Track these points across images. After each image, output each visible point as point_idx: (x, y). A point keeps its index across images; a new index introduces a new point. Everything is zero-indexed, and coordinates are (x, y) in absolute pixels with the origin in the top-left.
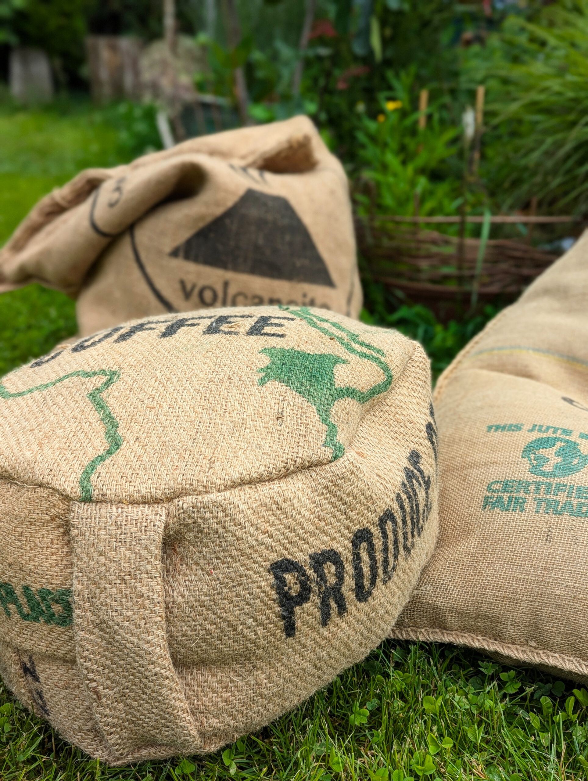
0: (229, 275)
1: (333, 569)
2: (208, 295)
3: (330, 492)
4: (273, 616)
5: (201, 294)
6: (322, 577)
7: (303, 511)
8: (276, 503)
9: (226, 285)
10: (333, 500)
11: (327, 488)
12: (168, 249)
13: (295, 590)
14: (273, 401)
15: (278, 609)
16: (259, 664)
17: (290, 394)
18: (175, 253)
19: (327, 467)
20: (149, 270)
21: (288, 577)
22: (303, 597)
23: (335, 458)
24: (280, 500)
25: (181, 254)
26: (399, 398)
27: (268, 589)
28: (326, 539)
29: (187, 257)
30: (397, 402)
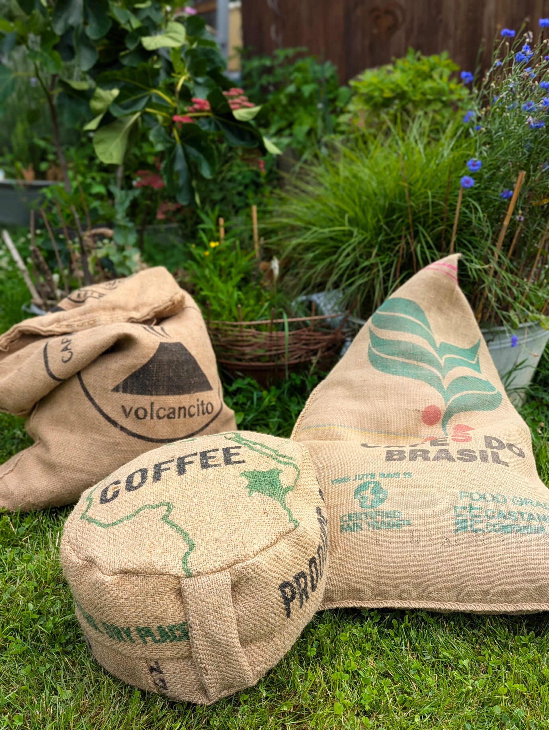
0: (154, 398)
1: (303, 580)
2: (141, 413)
3: (297, 544)
4: (282, 610)
5: (136, 412)
6: (300, 586)
7: (287, 556)
8: (277, 556)
9: (152, 404)
10: (299, 547)
11: (295, 543)
12: (111, 388)
13: (289, 595)
14: (260, 504)
15: (283, 606)
16: (276, 634)
17: (266, 498)
18: (116, 389)
19: (294, 532)
20: (97, 401)
21: (286, 590)
22: (293, 597)
23: (296, 527)
24: (278, 554)
25: (121, 389)
26: (304, 480)
27: (279, 598)
28: (299, 567)
29: (125, 391)
30: (303, 483)
